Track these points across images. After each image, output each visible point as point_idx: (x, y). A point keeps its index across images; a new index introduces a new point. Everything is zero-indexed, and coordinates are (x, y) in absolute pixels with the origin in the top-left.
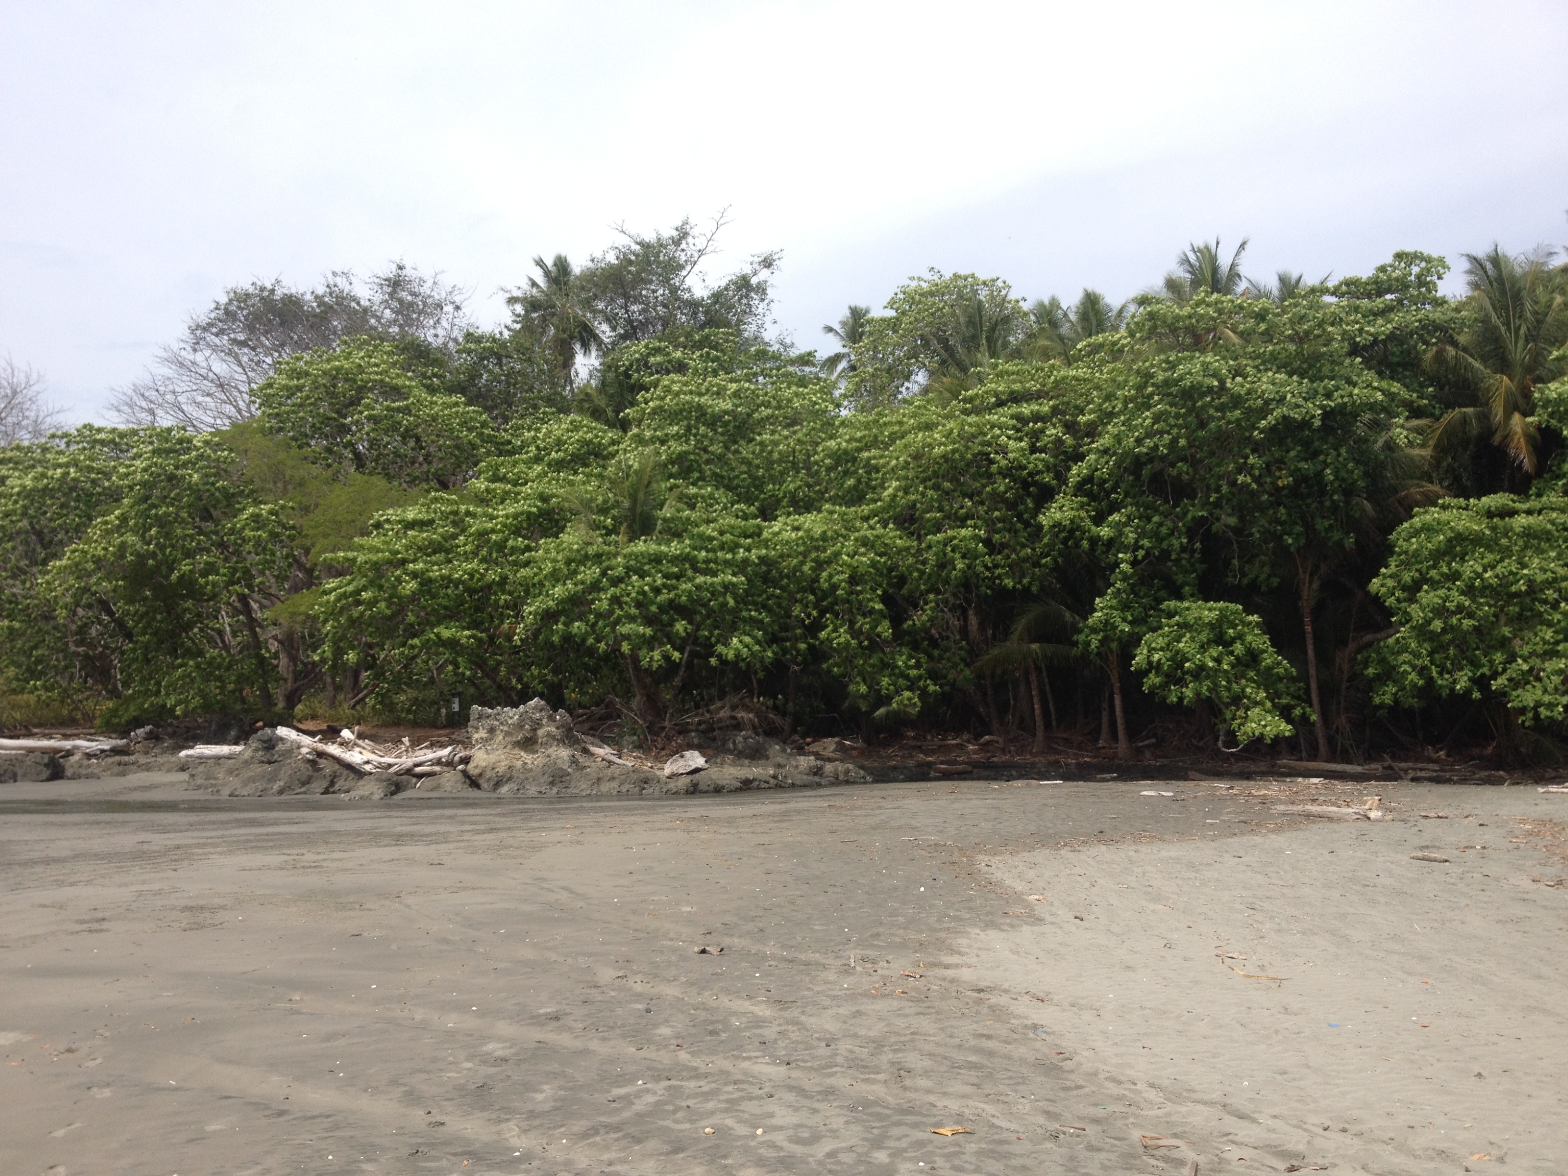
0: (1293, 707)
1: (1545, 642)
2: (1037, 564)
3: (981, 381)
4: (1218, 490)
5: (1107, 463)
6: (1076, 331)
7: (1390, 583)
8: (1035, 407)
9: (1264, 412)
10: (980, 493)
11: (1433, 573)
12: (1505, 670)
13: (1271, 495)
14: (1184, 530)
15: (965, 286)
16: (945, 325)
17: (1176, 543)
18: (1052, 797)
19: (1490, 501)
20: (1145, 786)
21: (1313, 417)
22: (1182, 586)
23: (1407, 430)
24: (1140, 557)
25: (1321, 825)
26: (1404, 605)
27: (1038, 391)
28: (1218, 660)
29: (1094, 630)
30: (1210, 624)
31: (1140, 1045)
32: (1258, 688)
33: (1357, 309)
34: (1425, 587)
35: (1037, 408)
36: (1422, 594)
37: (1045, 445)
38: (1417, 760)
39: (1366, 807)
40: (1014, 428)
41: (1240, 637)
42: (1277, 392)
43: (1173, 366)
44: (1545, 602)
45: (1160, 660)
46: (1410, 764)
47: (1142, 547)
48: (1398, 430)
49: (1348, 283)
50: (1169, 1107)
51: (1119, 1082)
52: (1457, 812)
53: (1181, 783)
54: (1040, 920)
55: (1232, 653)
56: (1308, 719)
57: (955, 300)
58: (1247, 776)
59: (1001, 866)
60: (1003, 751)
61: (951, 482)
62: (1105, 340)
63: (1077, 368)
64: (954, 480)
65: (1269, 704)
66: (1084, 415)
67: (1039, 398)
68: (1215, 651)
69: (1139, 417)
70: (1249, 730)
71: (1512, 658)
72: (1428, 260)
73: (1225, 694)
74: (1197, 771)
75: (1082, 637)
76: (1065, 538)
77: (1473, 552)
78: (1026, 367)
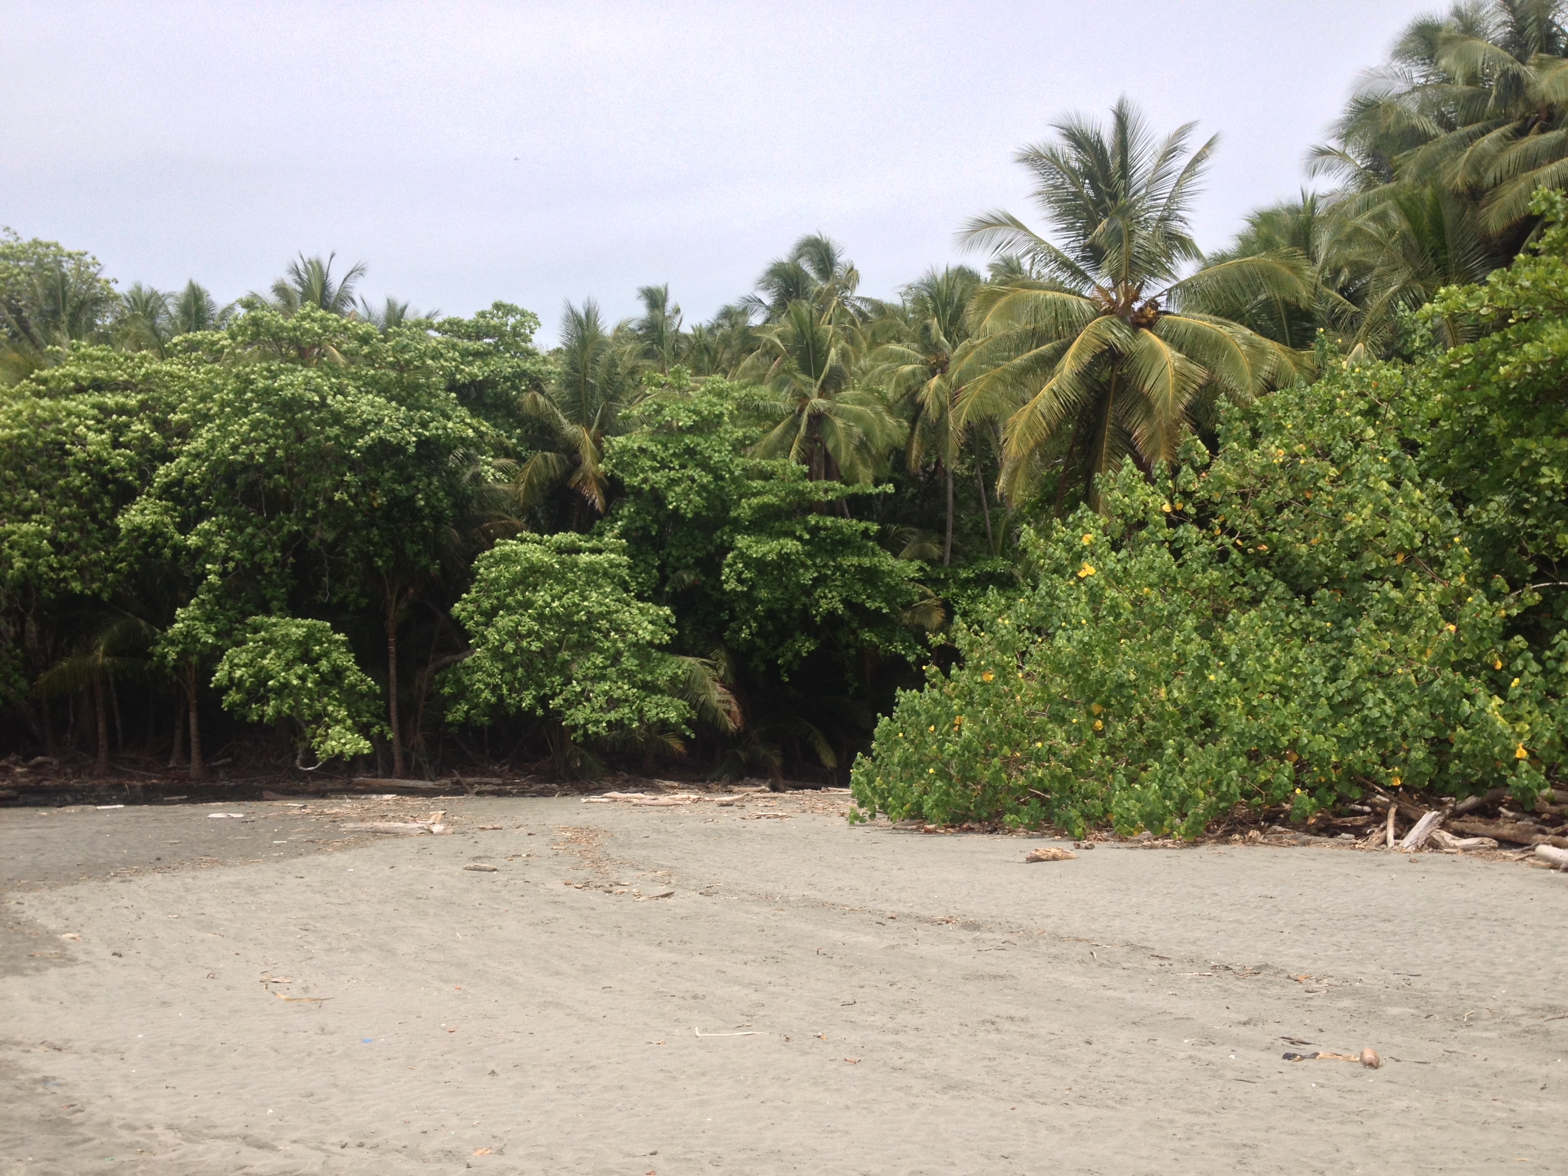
0: (373, 726)
1: (596, 667)
2: (109, 569)
3: (58, 362)
4: (314, 505)
5: (199, 467)
6: (174, 324)
7: (470, 607)
8: (121, 399)
9: (362, 431)
10: (48, 486)
11: (510, 599)
12: (561, 691)
13: (365, 516)
14: (278, 543)
15: (46, 255)
16: (19, 293)
17: (269, 557)
18: (110, 823)
19: (561, 537)
20: (215, 808)
21: (408, 443)
22: (270, 601)
23: (494, 467)
24: (230, 569)
25: (386, 841)
26: (482, 628)
27: (124, 382)
28: (303, 678)
29: (172, 642)
30: (297, 641)
31: (164, 1085)
32: (340, 706)
33: (454, 347)
34: (501, 612)
35: (122, 400)
36: (498, 619)
37: (130, 441)
38: (483, 775)
39: (431, 821)
40: (94, 418)
41: (326, 654)
42: (376, 415)
43: (274, 376)
44: (599, 630)
45: (242, 676)
46: (476, 779)
47: (232, 559)
48: (486, 467)
49: (451, 323)
50: (186, 1147)
51: (133, 1128)
52: (510, 824)
53: (254, 804)
54: (72, 961)
55: (317, 671)
56: (385, 737)
57: (33, 268)
58: (322, 794)
59: (35, 903)
60: (58, 774)
61: (14, 470)
62: (205, 337)
63: (172, 363)
64: (19, 469)
65: (349, 722)
66: (175, 413)
67: (126, 389)
68: (299, 670)
69: (236, 423)
70: (329, 748)
71: (568, 681)
72: (523, 314)
73: (306, 712)
74: (272, 790)
75: (159, 649)
76: (145, 543)
77: (544, 584)
78: (113, 354)
